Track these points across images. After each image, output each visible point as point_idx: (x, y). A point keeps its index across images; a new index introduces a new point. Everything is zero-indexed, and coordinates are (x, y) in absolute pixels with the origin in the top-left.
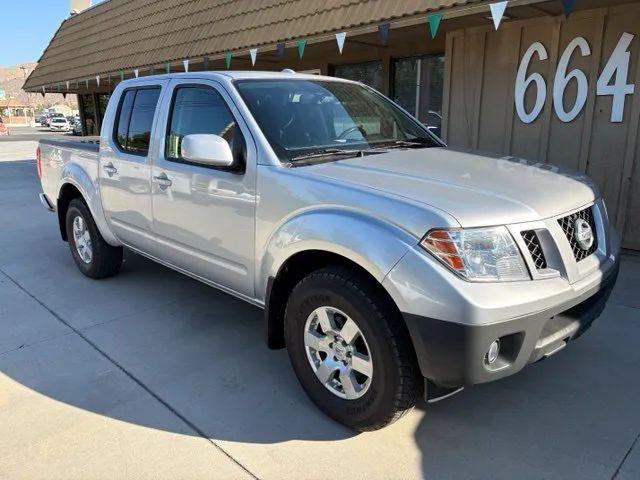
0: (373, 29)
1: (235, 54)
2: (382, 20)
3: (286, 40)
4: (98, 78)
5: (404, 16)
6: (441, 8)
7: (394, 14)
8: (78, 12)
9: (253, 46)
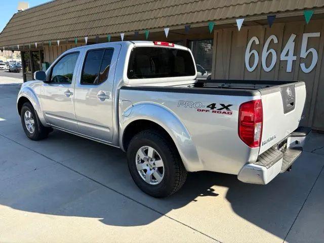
0: (183, 27)
1: (112, 35)
2: (187, 24)
3: (139, 30)
4: (36, 44)
5: (197, 22)
6: (215, 20)
7: (193, 21)
8: (23, 10)
9: (122, 32)
